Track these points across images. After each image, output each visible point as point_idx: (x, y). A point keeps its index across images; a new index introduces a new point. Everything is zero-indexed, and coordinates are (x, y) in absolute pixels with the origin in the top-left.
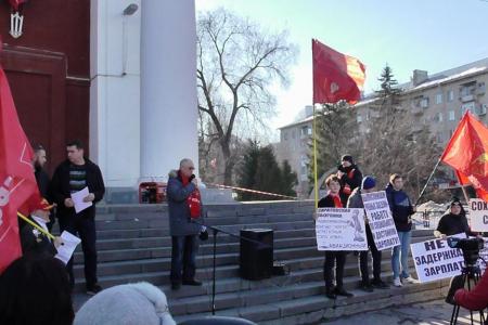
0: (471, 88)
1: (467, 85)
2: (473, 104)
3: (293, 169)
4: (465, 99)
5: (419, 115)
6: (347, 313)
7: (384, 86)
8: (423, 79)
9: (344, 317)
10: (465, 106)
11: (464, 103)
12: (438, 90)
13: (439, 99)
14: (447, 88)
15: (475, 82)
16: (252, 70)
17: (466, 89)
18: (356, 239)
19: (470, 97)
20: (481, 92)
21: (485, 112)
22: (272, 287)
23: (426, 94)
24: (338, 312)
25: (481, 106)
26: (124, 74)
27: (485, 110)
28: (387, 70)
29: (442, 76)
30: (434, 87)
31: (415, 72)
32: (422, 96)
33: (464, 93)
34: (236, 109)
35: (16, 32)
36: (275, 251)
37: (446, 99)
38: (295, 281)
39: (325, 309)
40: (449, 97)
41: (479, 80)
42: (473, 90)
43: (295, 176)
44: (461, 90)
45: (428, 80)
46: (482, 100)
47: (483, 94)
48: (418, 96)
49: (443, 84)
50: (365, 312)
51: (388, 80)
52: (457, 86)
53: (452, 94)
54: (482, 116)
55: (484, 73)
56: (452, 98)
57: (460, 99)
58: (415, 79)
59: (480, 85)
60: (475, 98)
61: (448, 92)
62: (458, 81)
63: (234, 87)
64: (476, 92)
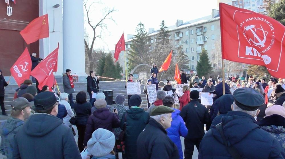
0: (201, 29)
1: (199, 28)
2: (201, 36)
3: (120, 65)
4: (198, 34)
5: (178, 40)
7: (161, 29)
8: (181, 23)
11: (198, 36)
12: (187, 29)
13: (187, 33)
14: (191, 29)
15: (203, 26)
16: (102, 20)
17: (198, 30)
18: (138, 91)
19: (200, 33)
20: (205, 31)
21: (206, 40)
23: (181, 31)
25: (205, 37)
26: (54, 31)
27: (206, 39)
28: (163, 21)
29: (189, 23)
30: (185, 28)
31: (177, 20)
32: (180, 32)
33: (198, 31)
34: (95, 38)
35: (9, 14)
37: (190, 33)
41: (204, 26)
42: (202, 30)
43: (121, 69)
44: (196, 30)
45: (183, 24)
46: (205, 35)
47: (206, 32)
48: (178, 32)
49: (189, 27)
51: (163, 26)
52: (195, 28)
53: (193, 31)
54: (205, 42)
55: (206, 23)
56: (193, 33)
57: (196, 34)
58: (177, 24)
59: (205, 28)
60: (203, 34)
61: (191, 30)
62: (195, 26)
63: (94, 28)
64: (203, 31)
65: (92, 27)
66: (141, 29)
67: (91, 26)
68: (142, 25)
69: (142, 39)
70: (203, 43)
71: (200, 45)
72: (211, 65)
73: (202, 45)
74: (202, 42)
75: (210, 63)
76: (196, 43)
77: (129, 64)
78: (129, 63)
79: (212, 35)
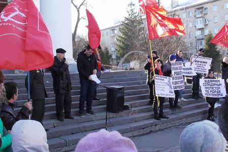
0: (201, 10)
1: (198, 9)
2: (201, 19)
3: (110, 52)
4: (198, 16)
6: (161, 128)
8: (176, 5)
9: (160, 130)
10: (198, 19)
11: (197, 18)
12: (184, 11)
13: (184, 15)
14: (188, 10)
15: (203, 7)
17: (197, 11)
18: (170, 92)
19: (200, 15)
20: (205, 13)
21: (207, 23)
22: (124, 116)
24: (158, 128)
25: (206, 20)
30: (182, 9)
33: (197, 13)
34: (79, 19)
36: (125, 97)
38: (134, 112)
39: (151, 126)
40: (189, 15)
41: (205, 6)
43: (111, 56)
44: (196, 11)
45: (178, 6)
46: (206, 17)
47: (207, 14)
50: (170, 127)
52: (194, 9)
53: (191, 13)
54: (206, 25)
55: (208, 3)
56: (191, 15)
57: (195, 16)
58: (172, 5)
59: (205, 9)
60: (203, 16)
61: (189, 12)
62: (194, 6)
63: (78, 7)
64: (203, 13)
65: (76, 7)
66: (132, 10)
67: (74, 5)
68: (133, 5)
69: (133, 22)
70: (204, 27)
71: (199, 29)
72: (219, 52)
73: (202, 29)
74: (201, 26)
75: (217, 50)
76: (196, 27)
77: (118, 51)
78: (119, 49)
79: (215, 17)
